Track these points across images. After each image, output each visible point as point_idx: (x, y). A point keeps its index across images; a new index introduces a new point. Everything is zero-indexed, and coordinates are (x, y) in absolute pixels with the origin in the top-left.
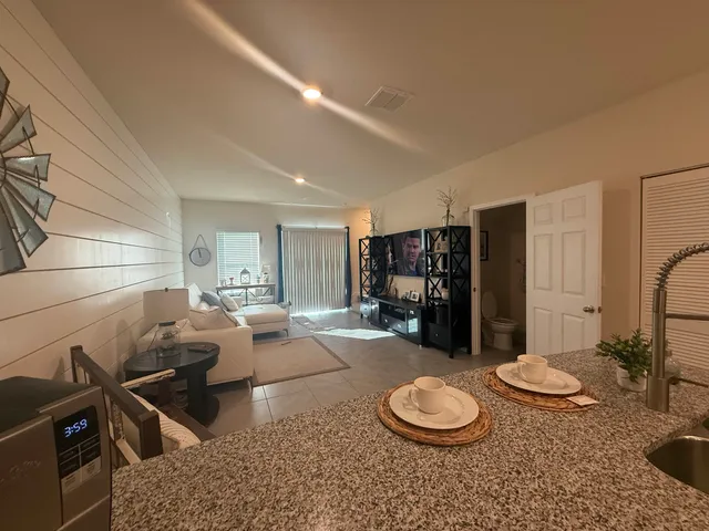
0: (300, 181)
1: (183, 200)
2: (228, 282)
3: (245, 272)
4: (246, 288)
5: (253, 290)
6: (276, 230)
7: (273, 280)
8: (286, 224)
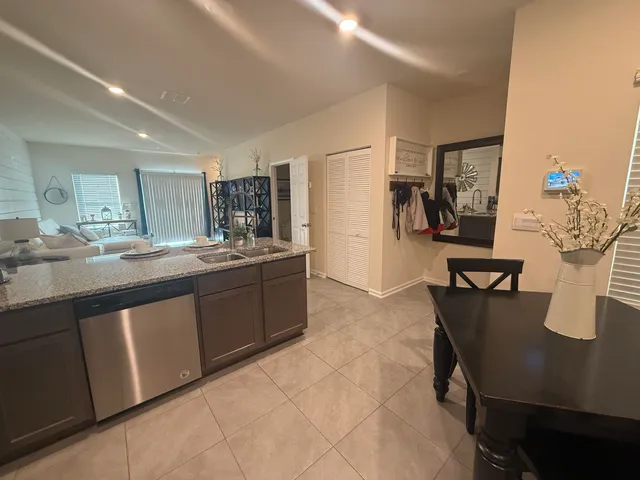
0: (143, 136)
1: (28, 142)
2: (89, 219)
3: (106, 210)
4: (109, 223)
5: (116, 225)
6: (135, 174)
7: (136, 216)
8: (144, 169)
